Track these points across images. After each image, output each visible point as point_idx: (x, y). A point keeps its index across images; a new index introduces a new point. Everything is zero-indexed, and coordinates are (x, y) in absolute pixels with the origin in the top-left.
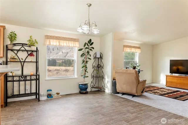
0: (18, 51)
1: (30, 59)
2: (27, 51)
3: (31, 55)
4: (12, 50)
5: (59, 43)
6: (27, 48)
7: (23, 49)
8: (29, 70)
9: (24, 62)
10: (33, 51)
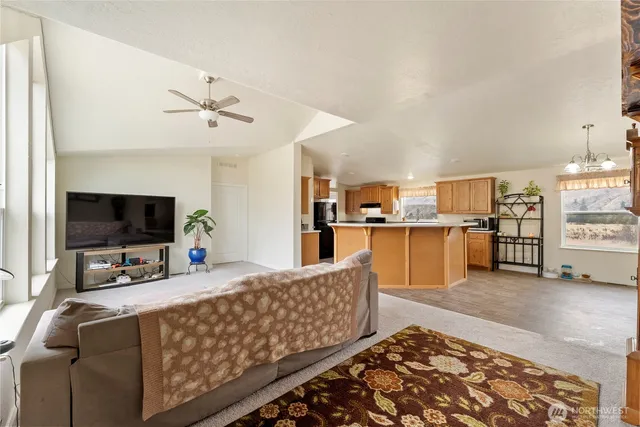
0: (512, 204)
1: (531, 214)
2: (526, 204)
3: (530, 209)
4: (505, 204)
5: (587, 183)
6: (526, 200)
7: (519, 201)
8: (530, 230)
9: (522, 219)
10: (535, 204)
